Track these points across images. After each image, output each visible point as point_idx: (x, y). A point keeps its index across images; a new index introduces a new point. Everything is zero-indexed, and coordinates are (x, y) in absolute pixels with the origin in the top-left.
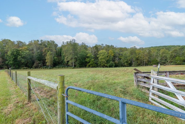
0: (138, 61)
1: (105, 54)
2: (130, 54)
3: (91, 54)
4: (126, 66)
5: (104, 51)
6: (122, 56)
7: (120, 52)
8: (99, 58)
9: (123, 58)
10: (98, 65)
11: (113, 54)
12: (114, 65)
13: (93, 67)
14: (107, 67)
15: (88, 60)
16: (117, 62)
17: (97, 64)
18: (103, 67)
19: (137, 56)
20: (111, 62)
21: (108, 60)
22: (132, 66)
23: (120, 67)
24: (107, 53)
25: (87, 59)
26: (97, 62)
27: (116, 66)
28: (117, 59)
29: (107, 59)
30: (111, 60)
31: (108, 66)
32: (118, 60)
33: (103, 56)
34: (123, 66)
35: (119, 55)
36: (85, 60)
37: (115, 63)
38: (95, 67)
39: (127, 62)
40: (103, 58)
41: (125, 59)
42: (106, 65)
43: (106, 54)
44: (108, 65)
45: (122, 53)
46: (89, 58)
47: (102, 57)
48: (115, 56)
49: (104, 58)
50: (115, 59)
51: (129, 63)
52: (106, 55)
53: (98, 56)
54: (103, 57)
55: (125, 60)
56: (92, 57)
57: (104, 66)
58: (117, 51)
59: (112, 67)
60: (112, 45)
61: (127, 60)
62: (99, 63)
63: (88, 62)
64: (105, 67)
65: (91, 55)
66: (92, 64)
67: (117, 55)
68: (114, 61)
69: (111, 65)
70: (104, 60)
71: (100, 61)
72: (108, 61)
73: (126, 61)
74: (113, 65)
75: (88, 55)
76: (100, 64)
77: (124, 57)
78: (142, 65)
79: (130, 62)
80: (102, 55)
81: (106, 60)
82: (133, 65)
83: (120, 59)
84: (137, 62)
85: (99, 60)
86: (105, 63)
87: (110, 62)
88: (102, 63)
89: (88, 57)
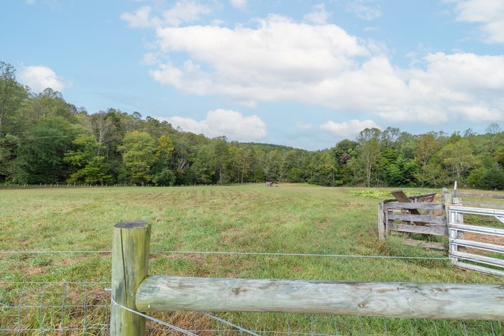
0: (231, 171)
1: (146, 146)
2: (216, 153)
3: (93, 137)
4: (204, 184)
5: (145, 135)
6: (195, 156)
7: (190, 144)
8: (125, 156)
9: (197, 161)
10: (120, 177)
11: (173, 148)
12: (174, 178)
13: (98, 183)
14: (151, 183)
15: (78, 157)
16: (180, 170)
17: (116, 175)
18: (139, 185)
19: (230, 160)
20: (166, 171)
21: (155, 164)
22: (218, 182)
23: (188, 185)
24: (153, 141)
25: (71, 153)
26: (117, 168)
27: (179, 182)
28: (182, 162)
29: (153, 161)
30: (165, 165)
31: (154, 181)
32: (185, 165)
33: (140, 149)
34: (198, 184)
35: (189, 152)
36: (62, 156)
37: (177, 174)
38: (106, 183)
39: (206, 172)
40: (140, 156)
41: (202, 163)
42: (148, 178)
43: (150, 143)
44: (156, 178)
45: (195, 148)
46: (82, 151)
47: (136, 153)
48: (175, 155)
49: (143, 158)
50: (176, 162)
51: (213, 176)
52: (150, 148)
53: (120, 148)
54: (141, 153)
55: (203, 167)
56: (94, 148)
57: (141, 182)
58: (182, 141)
59: (168, 185)
60: (167, 123)
61: (208, 167)
62: (123, 169)
63: (77, 167)
64: (145, 185)
65: (93, 142)
66: (92, 174)
67: (183, 152)
68: (172, 167)
69: (164, 180)
70: (144, 164)
71: (128, 164)
72: (155, 168)
73: (205, 169)
74: (170, 180)
75: (78, 141)
76: (128, 176)
77: (201, 159)
78: (237, 182)
79: (213, 173)
80: (136, 145)
81: (148, 163)
82: (220, 181)
83: (191, 163)
84: (229, 174)
85: (124, 160)
86: (147, 174)
87: (160, 171)
88: (135, 172)
89: (76, 148)
